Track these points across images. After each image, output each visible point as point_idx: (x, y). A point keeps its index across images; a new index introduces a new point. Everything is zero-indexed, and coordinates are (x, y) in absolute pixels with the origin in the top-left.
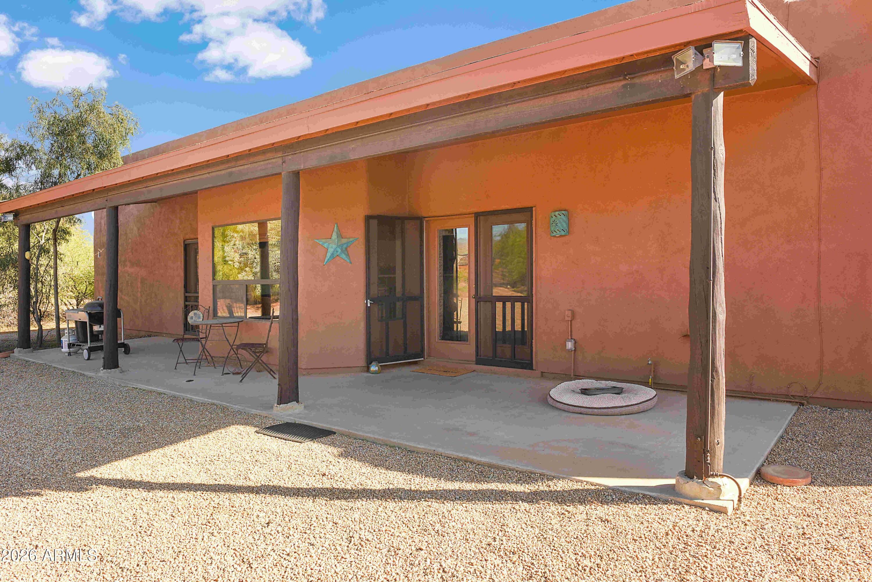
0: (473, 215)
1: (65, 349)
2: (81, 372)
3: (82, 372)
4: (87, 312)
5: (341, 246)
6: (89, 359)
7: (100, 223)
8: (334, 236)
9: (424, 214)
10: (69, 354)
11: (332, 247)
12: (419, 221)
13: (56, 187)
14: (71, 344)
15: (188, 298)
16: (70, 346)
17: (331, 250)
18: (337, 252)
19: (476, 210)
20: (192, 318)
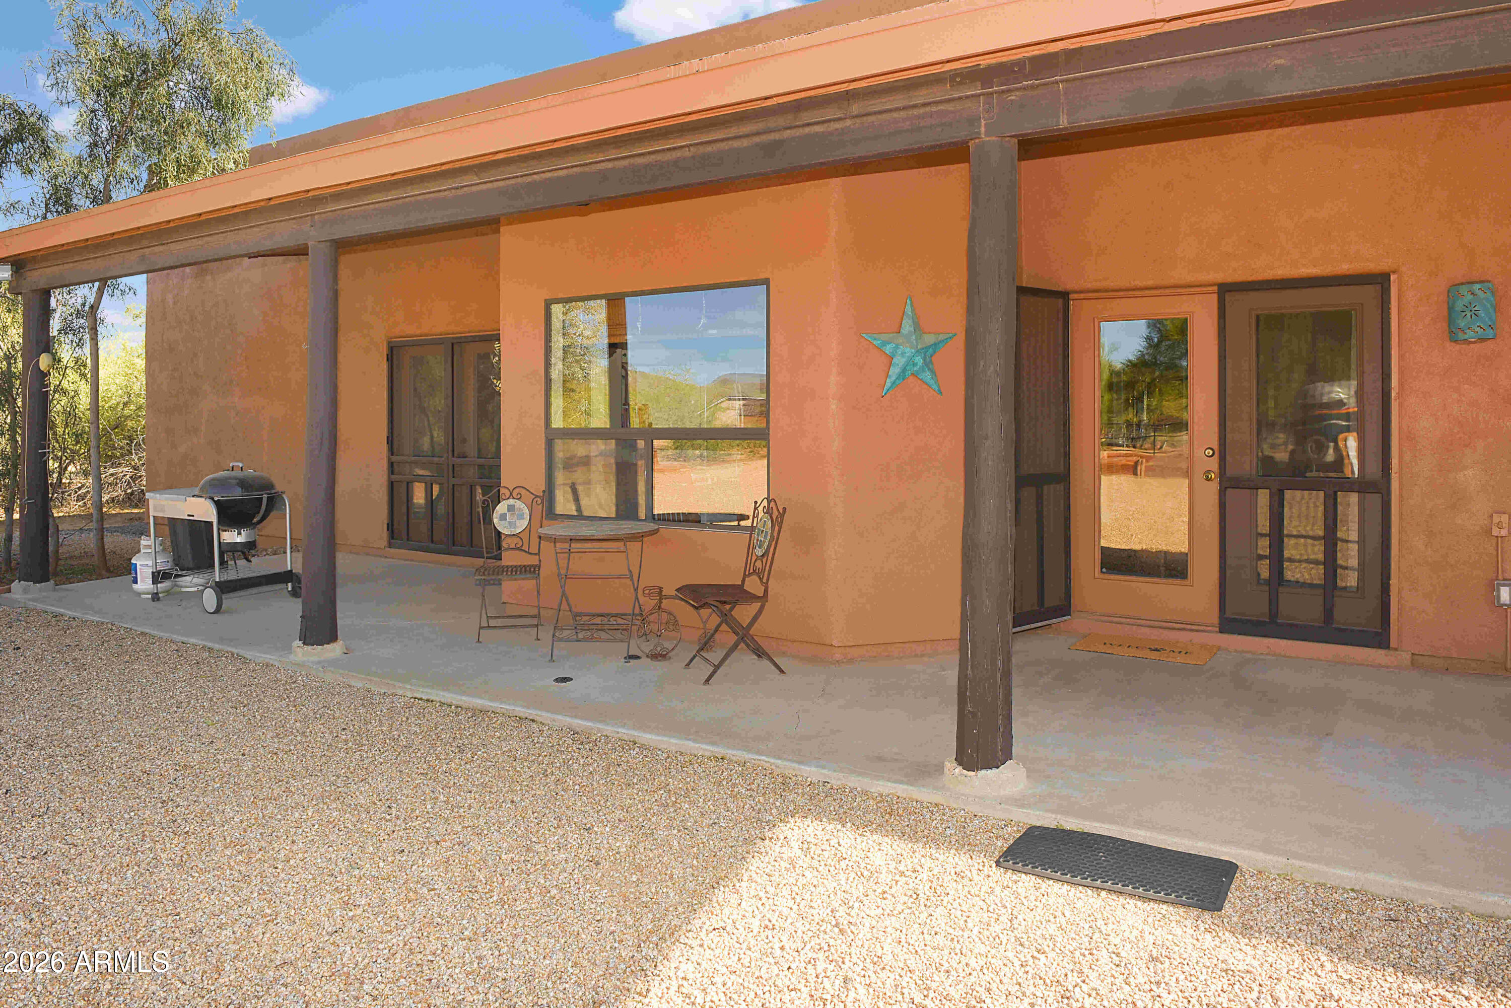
0: (1216, 288)
1: (144, 584)
2: (229, 649)
3: (235, 651)
4: (212, 499)
5: (923, 351)
6: (218, 610)
7: (163, 301)
8: (907, 327)
9: (1070, 285)
10: (155, 597)
11: (903, 354)
12: (1060, 301)
13: (154, 194)
14: (159, 572)
15: (395, 466)
16: (158, 577)
17: (900, 361)
18: (915, 365)
19: (1220, 277)
20: (503, 517)
